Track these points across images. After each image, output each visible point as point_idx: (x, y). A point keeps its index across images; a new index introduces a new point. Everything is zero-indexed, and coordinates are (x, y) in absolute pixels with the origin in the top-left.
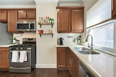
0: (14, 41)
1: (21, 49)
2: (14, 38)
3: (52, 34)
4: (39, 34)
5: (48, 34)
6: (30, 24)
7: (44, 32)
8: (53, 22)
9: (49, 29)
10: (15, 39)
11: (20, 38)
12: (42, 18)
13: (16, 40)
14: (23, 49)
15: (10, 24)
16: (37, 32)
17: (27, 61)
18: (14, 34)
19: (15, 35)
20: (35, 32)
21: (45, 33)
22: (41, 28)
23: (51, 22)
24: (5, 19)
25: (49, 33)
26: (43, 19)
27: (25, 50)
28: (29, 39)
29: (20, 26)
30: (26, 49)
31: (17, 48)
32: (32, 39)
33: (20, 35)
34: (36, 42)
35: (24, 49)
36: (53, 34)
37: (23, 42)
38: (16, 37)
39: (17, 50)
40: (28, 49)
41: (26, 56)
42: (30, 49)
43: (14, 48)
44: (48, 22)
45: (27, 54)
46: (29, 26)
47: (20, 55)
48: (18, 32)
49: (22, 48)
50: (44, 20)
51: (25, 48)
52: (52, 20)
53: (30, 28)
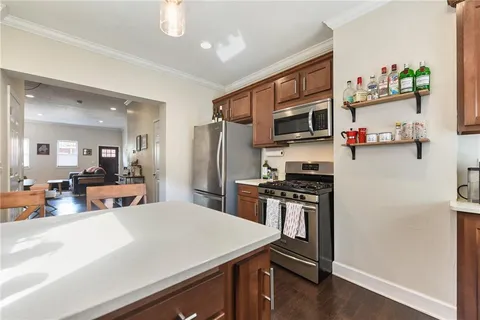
0: (265, 171)
1: (287, 196)
2: (263, 163)
3: (419, 144)
4: (348, 145)
5: (393, 144)
6: (311, 114)
7: (371, 138)
8: (423, 80)
9: (401, 121)
10: (266, 165)
11: (279, 162)
12: (360, 80)
13: (269, 168)
14: (295, 196)
15: (258, 124)
16: (339, 140)
17: (307, 239)
18: (264, 149)
19: (267, 154)
20: (329, 139)
21: (375, 141)
22: (354, 121)
23: (411, 85)
24: (247, 112)
25: (398, 138)
26: (367, 81)
27: (299, 202)
28: (306, 166)
29: (282, 125)
30: (302, 197)
31: (278, 193)
32: (315, 166)
33: (278, 153)
34: (332, 177)
35: (295, 199)
36: (427, 141)
37: (288, 175)
38: (268, 159)
39: (276, 197)
40: (309, 197)
41: (303, 223)
42: (316, 199)
43: (269, 189)
44: (394, 86)
45: (306, 214)
46: (310, 122)
47: (287, 215)
48: (276, 145)
49: (290, 194)
50: (370, 87)
51: (299, 194)
52: (415, 76)
53: (311, 127)
